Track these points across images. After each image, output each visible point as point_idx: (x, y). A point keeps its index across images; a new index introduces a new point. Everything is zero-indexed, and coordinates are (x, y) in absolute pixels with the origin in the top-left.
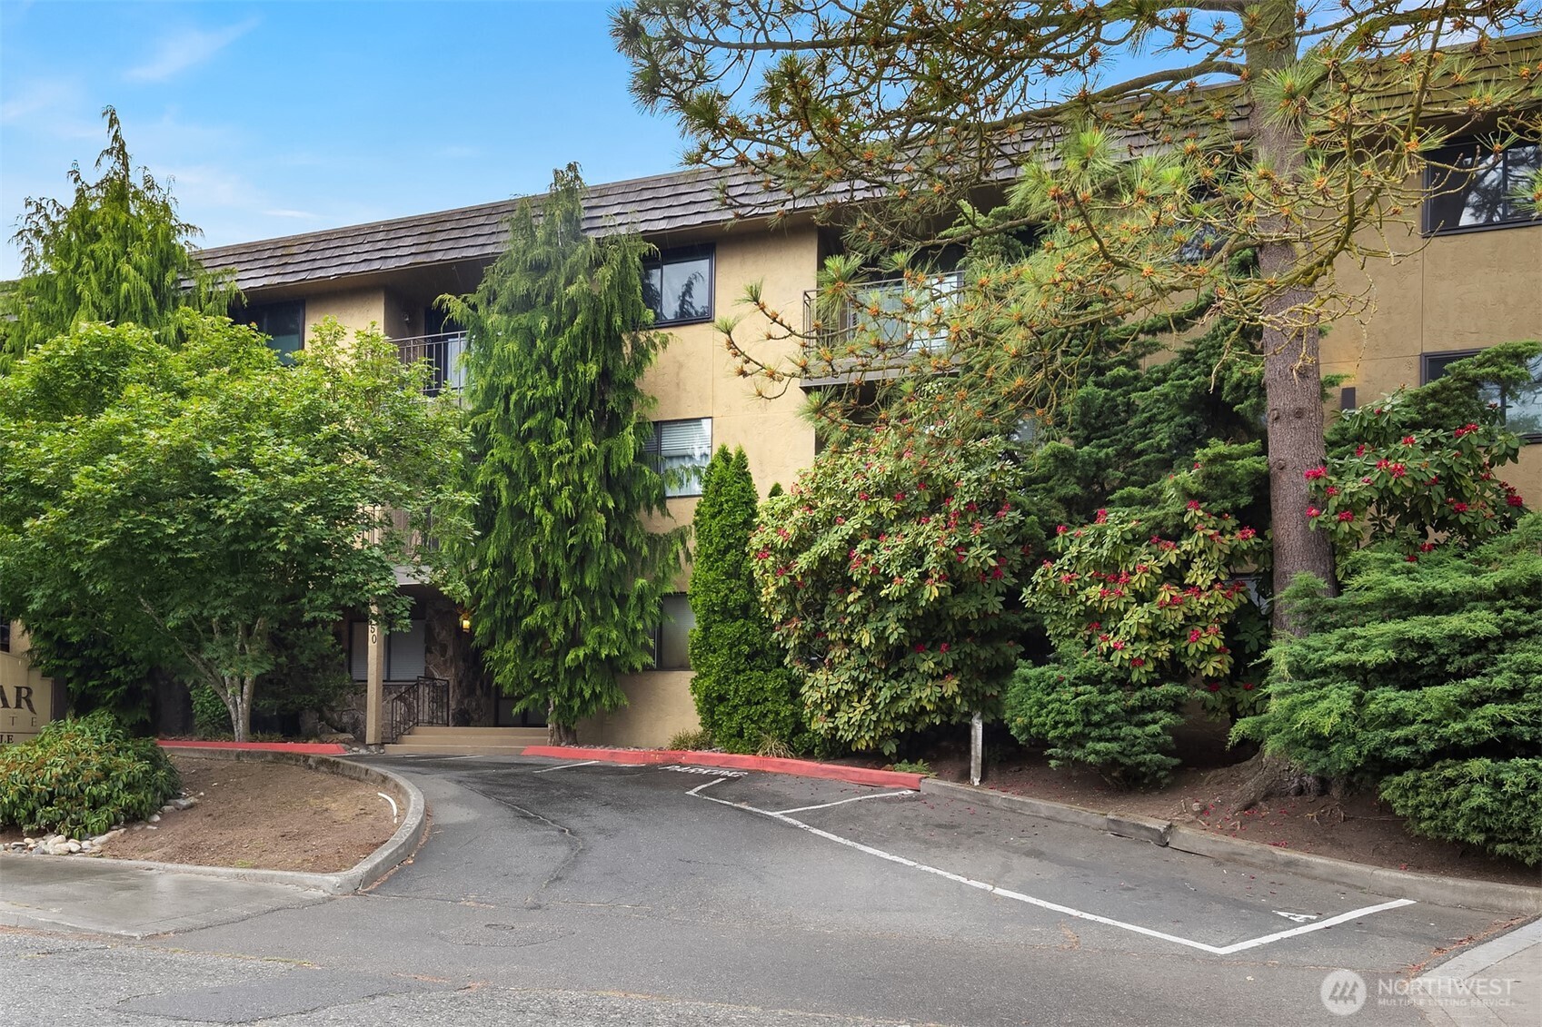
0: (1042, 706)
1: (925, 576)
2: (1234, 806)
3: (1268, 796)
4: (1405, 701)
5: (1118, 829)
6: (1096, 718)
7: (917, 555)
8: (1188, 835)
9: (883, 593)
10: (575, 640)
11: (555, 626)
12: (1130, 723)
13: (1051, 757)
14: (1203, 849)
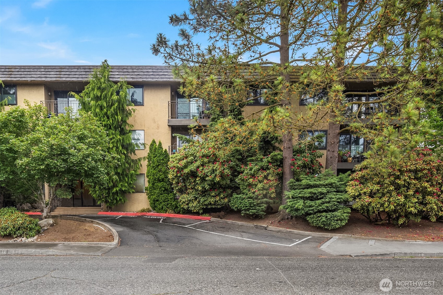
0: (241, 203)
1: (216, 176)
2: (277, 222)
3: (282, 220)
4: (312, 203)
5: (257, 227)
6: (252, 205)
7: (213, 171)
8: (271, 227)
9: (206, 179)
10: (115, 186)
11: (110, 182)
12: (257, 206)
13: (242, 213)
14: (274, 230)
